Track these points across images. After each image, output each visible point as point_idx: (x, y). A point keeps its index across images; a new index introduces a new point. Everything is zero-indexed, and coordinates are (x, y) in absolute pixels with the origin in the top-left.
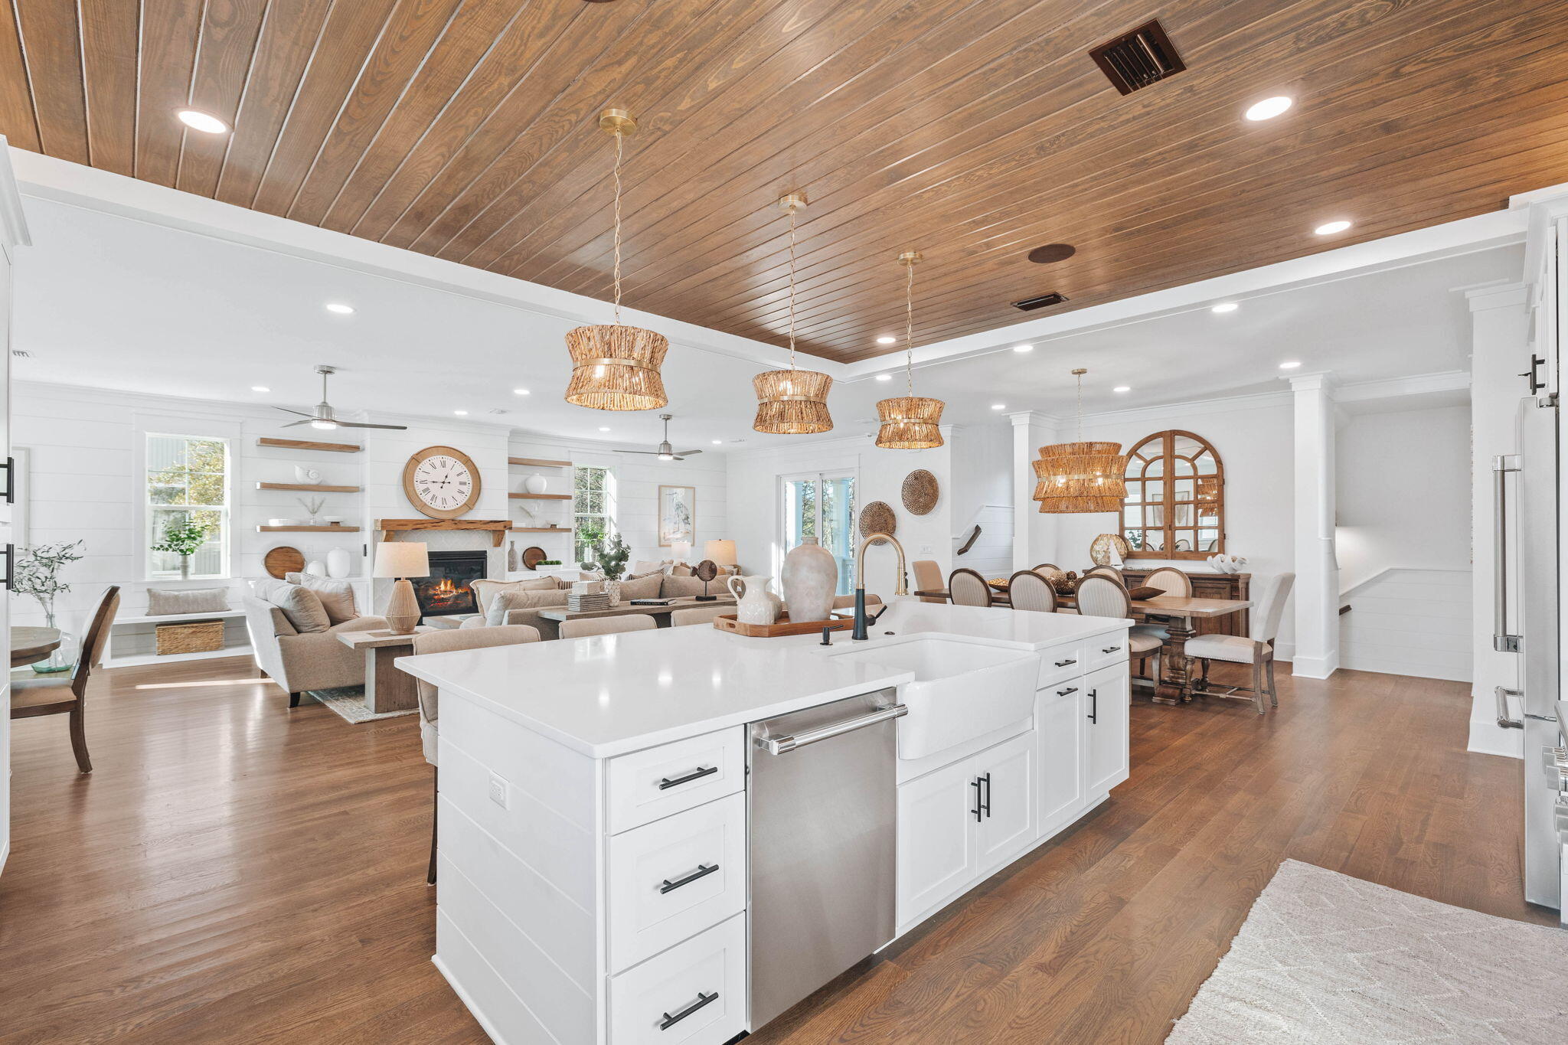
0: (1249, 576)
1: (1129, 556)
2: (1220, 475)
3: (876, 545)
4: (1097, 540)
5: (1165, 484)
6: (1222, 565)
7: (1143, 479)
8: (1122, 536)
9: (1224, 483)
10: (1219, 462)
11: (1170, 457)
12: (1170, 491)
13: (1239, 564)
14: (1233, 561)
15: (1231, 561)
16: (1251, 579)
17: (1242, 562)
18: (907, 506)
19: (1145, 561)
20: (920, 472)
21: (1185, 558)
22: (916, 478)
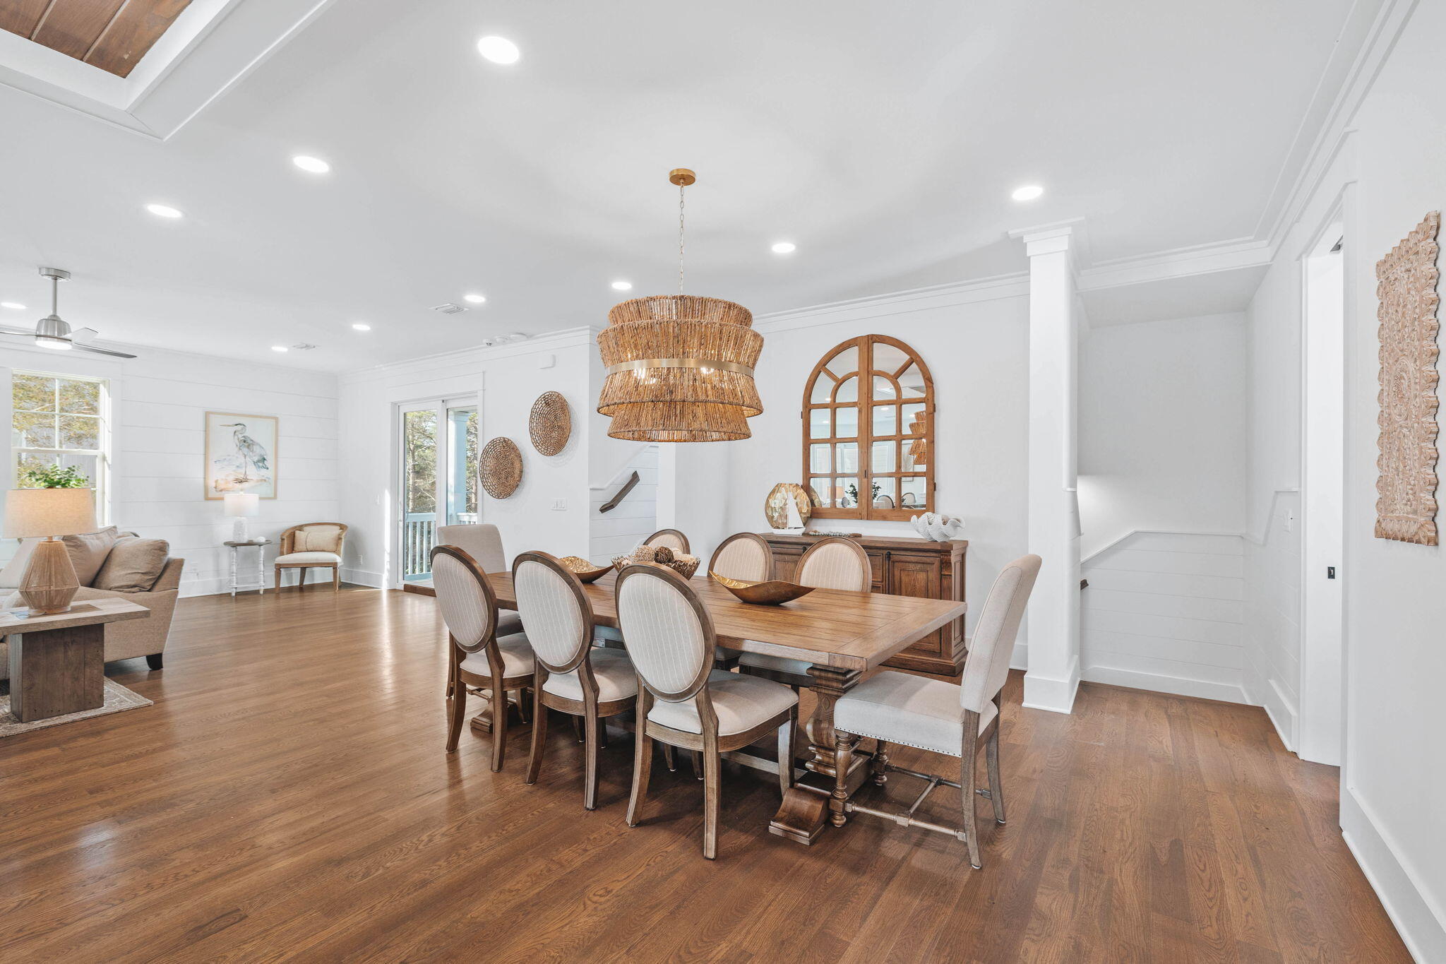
0: (965, 544)
1: (814, 513)
2: (930, 396)
3: (498, 498)
4: (773, 492)
5: (860, 411)
6: (929, 528)
7: (834, 407)
8: (807, 488)
9: (934, 411)
10: (929, 380)
11: (868, 373)
12: (866, 424)
13: (951, 528)
14: (945, 523)
15: (941, 522)
16: (968, 549)
17: (956, 524)
18: (536, 444)
19: (836, 522)
20: (551, 394)
21: (884, 518)
22: (547, 404)
